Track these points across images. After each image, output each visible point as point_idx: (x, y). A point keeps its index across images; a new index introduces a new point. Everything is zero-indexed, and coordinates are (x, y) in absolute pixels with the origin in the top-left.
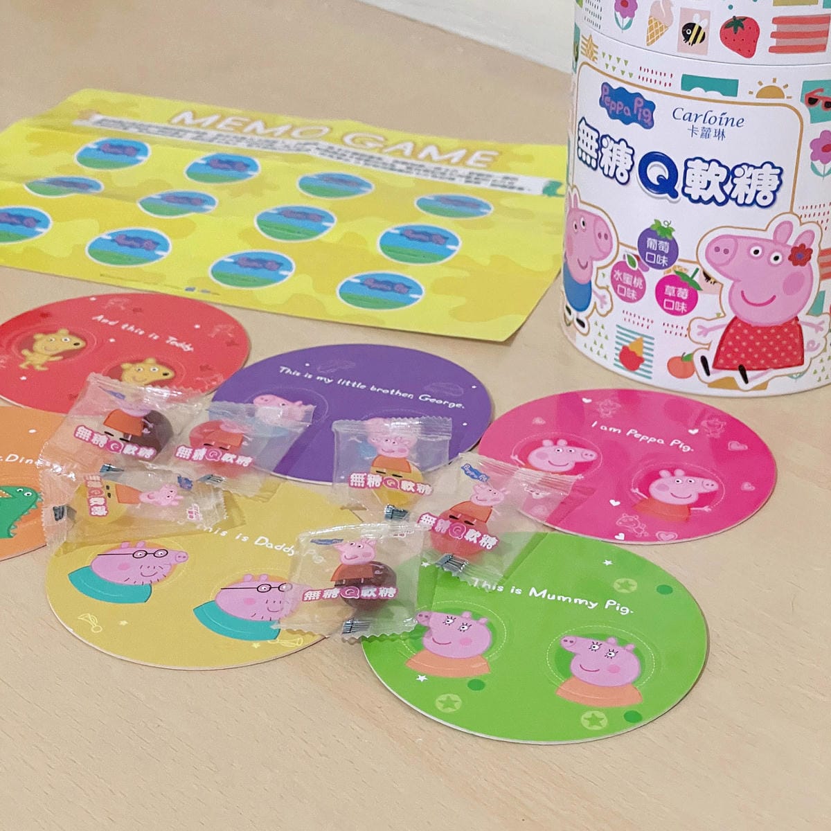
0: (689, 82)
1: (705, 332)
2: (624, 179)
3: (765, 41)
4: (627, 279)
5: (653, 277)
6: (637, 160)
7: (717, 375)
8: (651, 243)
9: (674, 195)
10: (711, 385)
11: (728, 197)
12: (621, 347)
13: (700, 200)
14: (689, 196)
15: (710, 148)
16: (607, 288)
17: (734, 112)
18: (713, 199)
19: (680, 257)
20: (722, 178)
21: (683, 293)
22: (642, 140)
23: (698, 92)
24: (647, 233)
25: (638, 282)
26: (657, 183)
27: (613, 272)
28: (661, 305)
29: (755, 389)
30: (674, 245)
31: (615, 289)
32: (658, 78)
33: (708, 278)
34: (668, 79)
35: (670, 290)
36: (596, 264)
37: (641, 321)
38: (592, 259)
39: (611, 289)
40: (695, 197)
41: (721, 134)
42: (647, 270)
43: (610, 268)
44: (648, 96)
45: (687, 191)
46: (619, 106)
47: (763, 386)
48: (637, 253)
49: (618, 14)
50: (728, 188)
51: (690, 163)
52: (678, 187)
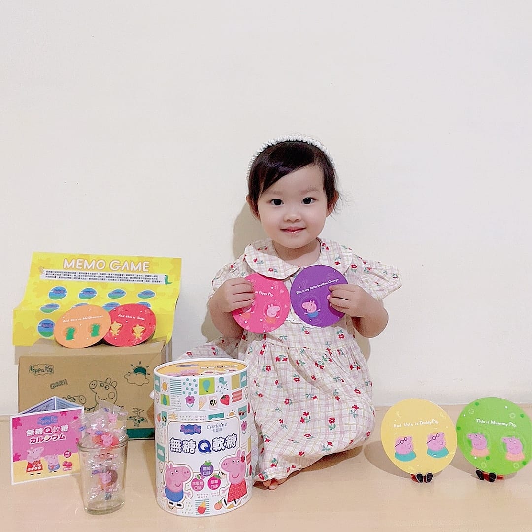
0: (211, 417)
1: (224, 491)
2: (193, 452)
3: (231, 400)
4: (197, 483)
5: (206, 479)
6: (197, 445)
7: (229, 504)
8: (205, 469)
9: (210, 451)
10: (227, 508)
11: (225, 447)
12: (197, 507)
13: (218, 451)
14: (214, 450)
15: (218, 434)
16: (190, 489)
17: (223, 422)
18: (221, 449)
19: (214, 470)
20: (223, 442)
21: (216, 481)
22: (197, 438)
23: (214, 419)
24: (204, 466)
25: (201, 483)
26: (204, 449)
27: (192, 483)
28: (210, 487)
29: (238, 505)
30: (212, 467)
31: (193, 489)
32: (201, 418)
33: (223, 474)
34: (204, 418)
35: (212, 482)
36: (184, 483)
37: (204, 496)
38: (182, 482)
39: (192, 489)
40: (216, 450)
41: (221, 429)
42: (204, 478)
43: (191, 482)
44: (198, 424)
45: (214, 449)
46: (188, 430)
47: (240, 504)
48: (200, 474)
49: (188, 404)
50: (225, 445)
51: (214, 441)
52: (211, 449)
